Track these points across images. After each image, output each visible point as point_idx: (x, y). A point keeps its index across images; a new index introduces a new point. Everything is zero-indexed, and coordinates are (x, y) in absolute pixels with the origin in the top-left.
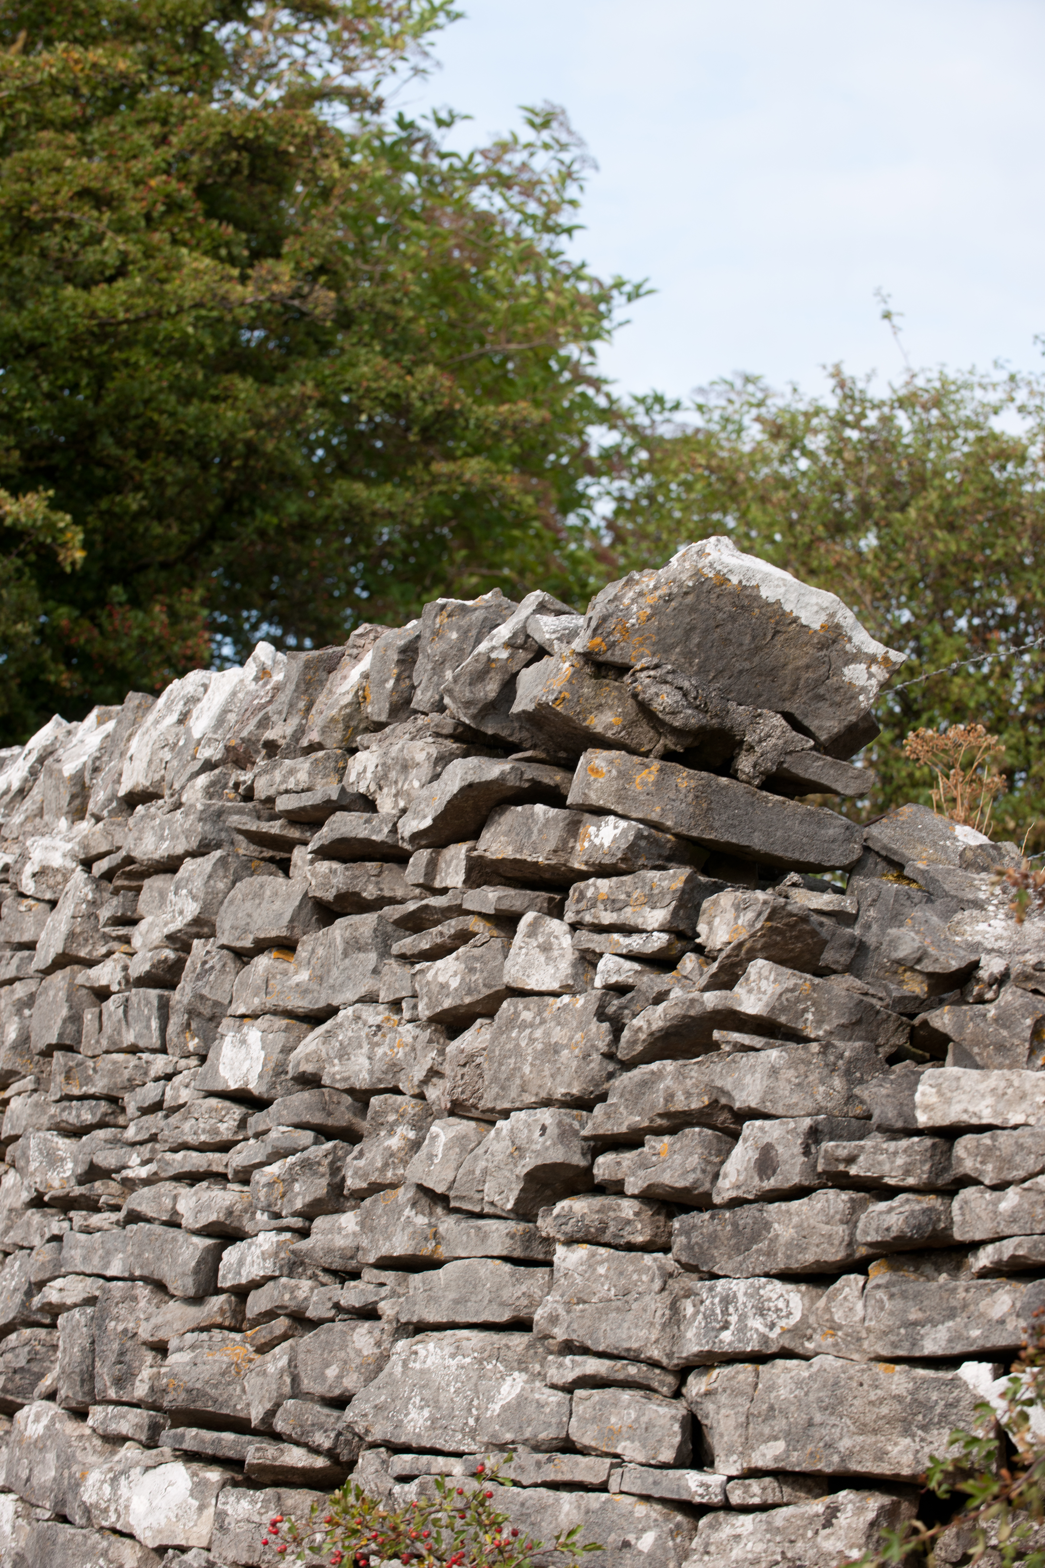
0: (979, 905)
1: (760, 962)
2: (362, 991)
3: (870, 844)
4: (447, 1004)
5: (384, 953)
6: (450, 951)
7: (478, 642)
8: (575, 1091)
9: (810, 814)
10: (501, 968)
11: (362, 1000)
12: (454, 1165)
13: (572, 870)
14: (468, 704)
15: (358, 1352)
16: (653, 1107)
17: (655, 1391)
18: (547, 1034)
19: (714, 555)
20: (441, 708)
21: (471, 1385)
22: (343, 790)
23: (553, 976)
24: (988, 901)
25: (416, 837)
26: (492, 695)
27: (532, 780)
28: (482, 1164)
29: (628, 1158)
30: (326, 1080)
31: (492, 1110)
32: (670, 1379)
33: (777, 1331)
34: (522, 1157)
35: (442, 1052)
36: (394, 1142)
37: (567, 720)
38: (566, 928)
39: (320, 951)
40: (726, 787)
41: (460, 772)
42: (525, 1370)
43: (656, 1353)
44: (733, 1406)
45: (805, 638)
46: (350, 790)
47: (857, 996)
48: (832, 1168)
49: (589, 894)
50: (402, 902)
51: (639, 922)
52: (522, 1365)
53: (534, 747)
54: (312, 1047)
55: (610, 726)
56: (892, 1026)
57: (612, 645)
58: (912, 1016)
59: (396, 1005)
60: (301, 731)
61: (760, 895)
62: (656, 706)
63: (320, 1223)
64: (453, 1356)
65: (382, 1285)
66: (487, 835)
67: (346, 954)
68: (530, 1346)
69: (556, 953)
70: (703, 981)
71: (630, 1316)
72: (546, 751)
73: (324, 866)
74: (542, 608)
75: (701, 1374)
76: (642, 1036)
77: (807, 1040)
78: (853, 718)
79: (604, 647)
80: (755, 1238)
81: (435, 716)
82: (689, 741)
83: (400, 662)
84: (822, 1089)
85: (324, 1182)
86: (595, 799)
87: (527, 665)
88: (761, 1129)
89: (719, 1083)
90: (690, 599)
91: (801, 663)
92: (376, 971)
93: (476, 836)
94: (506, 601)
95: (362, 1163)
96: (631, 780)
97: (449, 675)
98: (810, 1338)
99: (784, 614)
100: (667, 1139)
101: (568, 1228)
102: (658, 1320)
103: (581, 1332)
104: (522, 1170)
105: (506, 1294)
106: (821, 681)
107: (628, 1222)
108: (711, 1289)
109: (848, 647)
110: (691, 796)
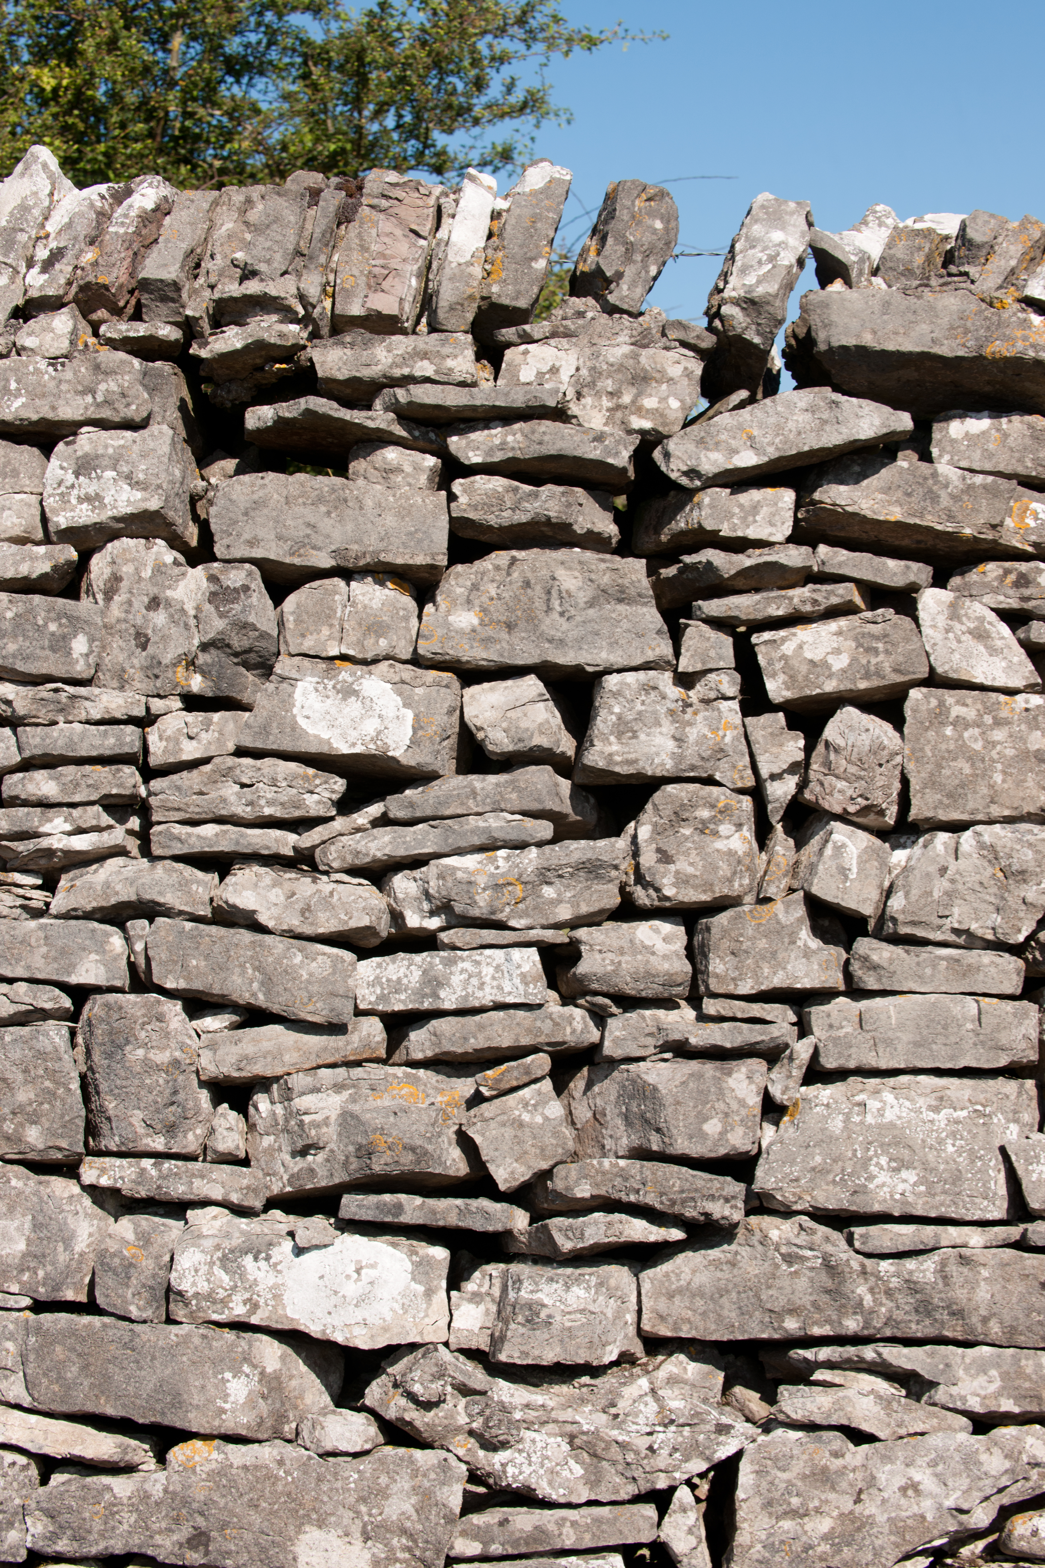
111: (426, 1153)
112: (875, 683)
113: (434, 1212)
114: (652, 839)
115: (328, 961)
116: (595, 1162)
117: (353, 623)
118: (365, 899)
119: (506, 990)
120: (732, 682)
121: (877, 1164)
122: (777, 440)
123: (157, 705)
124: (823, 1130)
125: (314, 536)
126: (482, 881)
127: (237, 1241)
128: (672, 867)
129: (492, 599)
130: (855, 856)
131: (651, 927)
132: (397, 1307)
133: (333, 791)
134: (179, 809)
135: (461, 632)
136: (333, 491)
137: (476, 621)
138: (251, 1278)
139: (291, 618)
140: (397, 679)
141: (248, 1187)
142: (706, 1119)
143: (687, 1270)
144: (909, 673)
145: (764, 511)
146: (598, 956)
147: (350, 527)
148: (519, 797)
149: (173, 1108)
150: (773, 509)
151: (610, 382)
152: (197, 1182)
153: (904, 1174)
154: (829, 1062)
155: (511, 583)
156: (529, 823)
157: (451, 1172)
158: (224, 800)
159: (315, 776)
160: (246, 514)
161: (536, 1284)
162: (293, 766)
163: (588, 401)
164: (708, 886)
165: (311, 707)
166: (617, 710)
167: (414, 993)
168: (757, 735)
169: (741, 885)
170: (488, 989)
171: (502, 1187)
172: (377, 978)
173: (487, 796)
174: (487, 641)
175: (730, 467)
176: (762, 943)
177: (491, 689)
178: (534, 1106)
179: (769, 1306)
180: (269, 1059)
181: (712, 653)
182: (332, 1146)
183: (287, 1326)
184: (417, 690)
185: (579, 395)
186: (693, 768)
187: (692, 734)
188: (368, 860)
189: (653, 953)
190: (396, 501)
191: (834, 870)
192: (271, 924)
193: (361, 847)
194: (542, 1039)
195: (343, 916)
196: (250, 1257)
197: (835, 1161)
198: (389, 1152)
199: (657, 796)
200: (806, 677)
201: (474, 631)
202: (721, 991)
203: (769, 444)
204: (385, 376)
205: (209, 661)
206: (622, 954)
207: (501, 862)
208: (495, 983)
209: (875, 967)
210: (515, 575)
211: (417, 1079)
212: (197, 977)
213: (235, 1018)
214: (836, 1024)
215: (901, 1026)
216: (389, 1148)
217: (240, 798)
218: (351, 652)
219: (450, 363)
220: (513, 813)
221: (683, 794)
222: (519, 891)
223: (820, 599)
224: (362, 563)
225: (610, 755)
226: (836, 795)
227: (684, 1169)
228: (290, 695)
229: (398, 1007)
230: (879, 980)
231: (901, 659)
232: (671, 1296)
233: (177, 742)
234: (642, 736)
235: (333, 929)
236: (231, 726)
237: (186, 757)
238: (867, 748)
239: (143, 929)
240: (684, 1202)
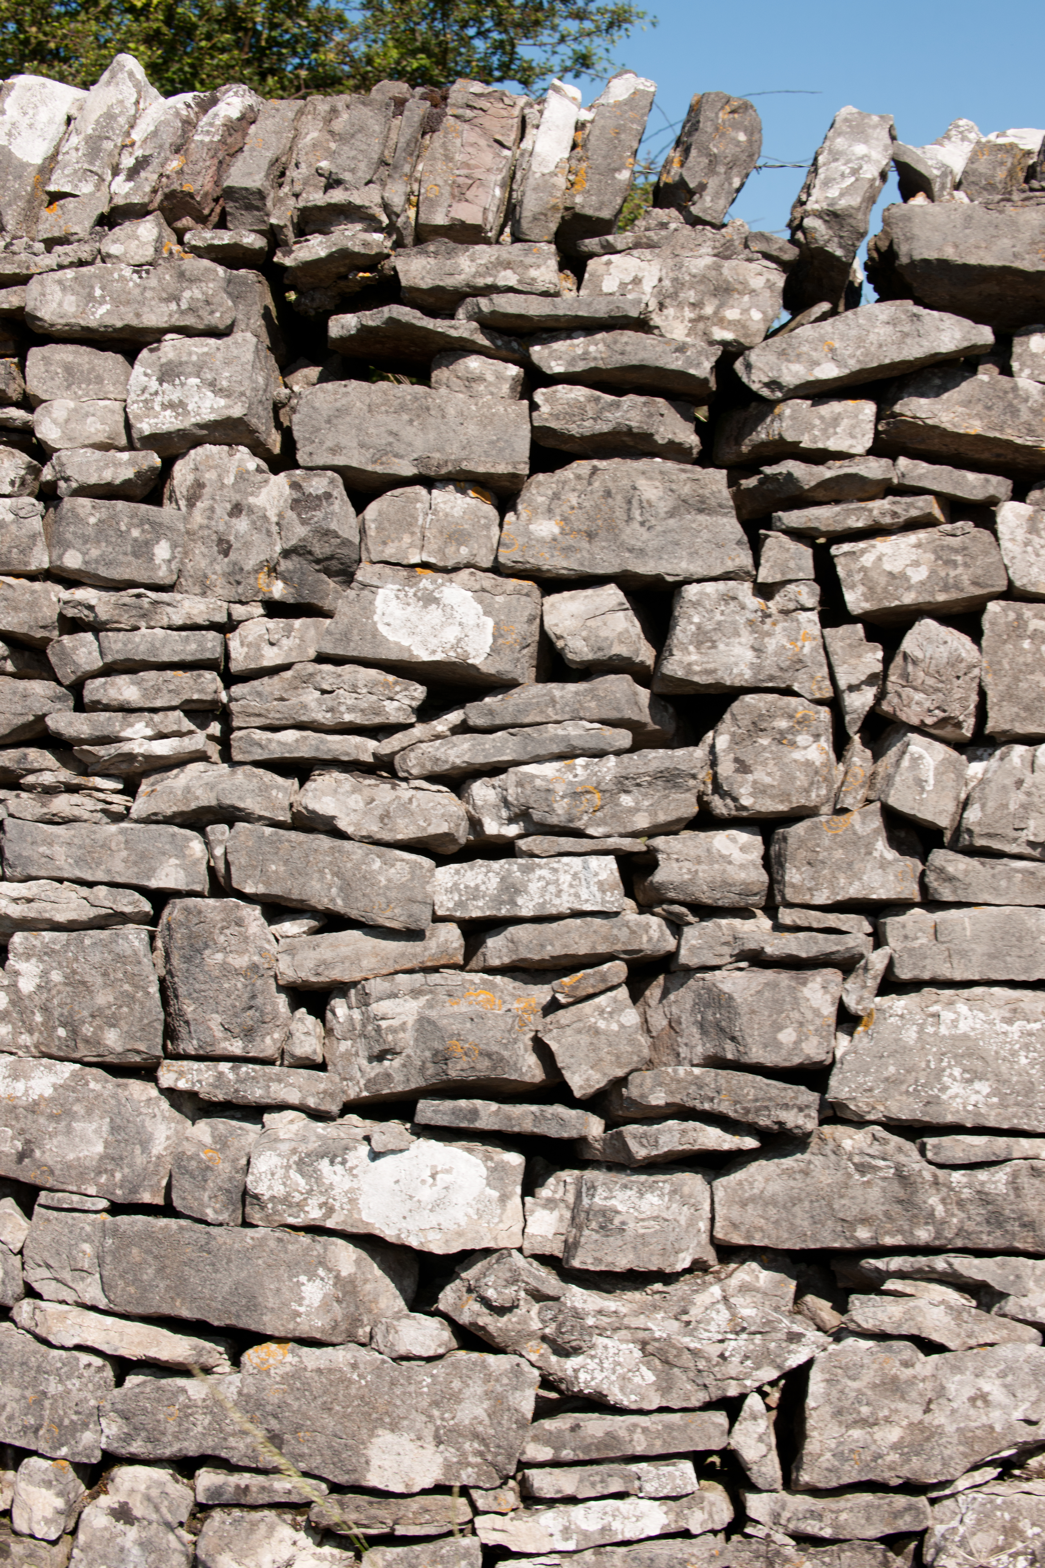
111: (502, 1059)
112: (954, 595)
113: (509, 1118)
114: (730, 749)
115: (407, 867)
116: (670, 1070)
117: (434, 531)
118: (444, 806)
119: (583, 897)
120: (811, 593)
121: (951, 1075)
122: (858, 353)
123: (239, 611)
124: (897, 1040)
125: (396, 444)
126: (560, 789)
127: (313, 1145)
128: (750, 777)
129: (573, 508)
130: (932, 768)
131: (728, 837)
132: (472, 1212)
133: (413, 699)
134: (259, 715)
135: (542, 541)
136: (416, 399)
137: (556, 530)
138: (327, 1182)
139: (373, 526)
140: (477, 587)
141: (325, 1092)
142: (780, 1029)
143: (760, 1178)
144: (987, 586)
145: (845, 423)
146: (675, 865)
147: (432, 435)
148: (598, 706)
149: (251, 1012)
150: (854, 421)
151: (692, 293)
152: (274, 1086)
153: (977, 1085)
154: (904, 973)
155: (592, 492)
156: (608, 731)
157: (527, 1079)
158: (304, 706)
159: (396, 683)
160: (329, 421)
161: (610, 1190)
162: (373, 672)
163: (670, 311)
164: (785, 796)
165: (391, 614)
166: (696, 619)
167: (491, 900)
168: (836, 647)
169: (818, 796)
170: (565, 897)
171: (577, 1094)
172: (456, 884)
173: (567, 705)
174: (567, 550)
175: (811, 378)
176: (839, 854)
177: (571, 598)
178: (610, 1013)
179: (841, 1215)
180: (347, 964)
181: (792, 564)
182: (409, 1051)
183: (362, 1230)
184: (497, 598)
185: (661, 306)
186: (771, 678)
187: (771, 644)
188: (447, 767)
189: (730, 863)
190: (479, 409)
191: (911, 782)
192: (350, 830)
193: (440, 754)
194: (619, 947)
195: (421, 823)
196: (326, 1162)
197: (908, 1071)
198: (465, 1058)
199: (736, 706)
200: (885, 590)
201: (554, 540)
202: (797, 901)
203: (850, 356)
204: (468, 285)
205: (291, 567)
206: (699, 863)
207: (579, 771)
208: (572, 891)
209: (951, 879)
210: (596, 484)
211: (494, 985)
212: (276, 882)
213: (313, 923)
214: (911, 935)
215: (976, 938)
216: (466, 1054)
217: (321, 704)
218: (432, 560)
219: (533, 273)
220: (592, 722)
221: (761, 704)
222: (597, 799)
223: (899, 511)
224: (443, 471)
225: (689, 664)
226: (914, 707)
227: (759, 1078)
228: (371, 603)
229: (476, 914)
230: (954, 892)
231: (980, 572)
232: (744, 1204)
233: (259, 648)
234: (721, 646)
235: (412, 836)
236: (312, 632)
237: (266, 663)
238: (945, 660)
239: (223, 833)
240: (758, 1110)
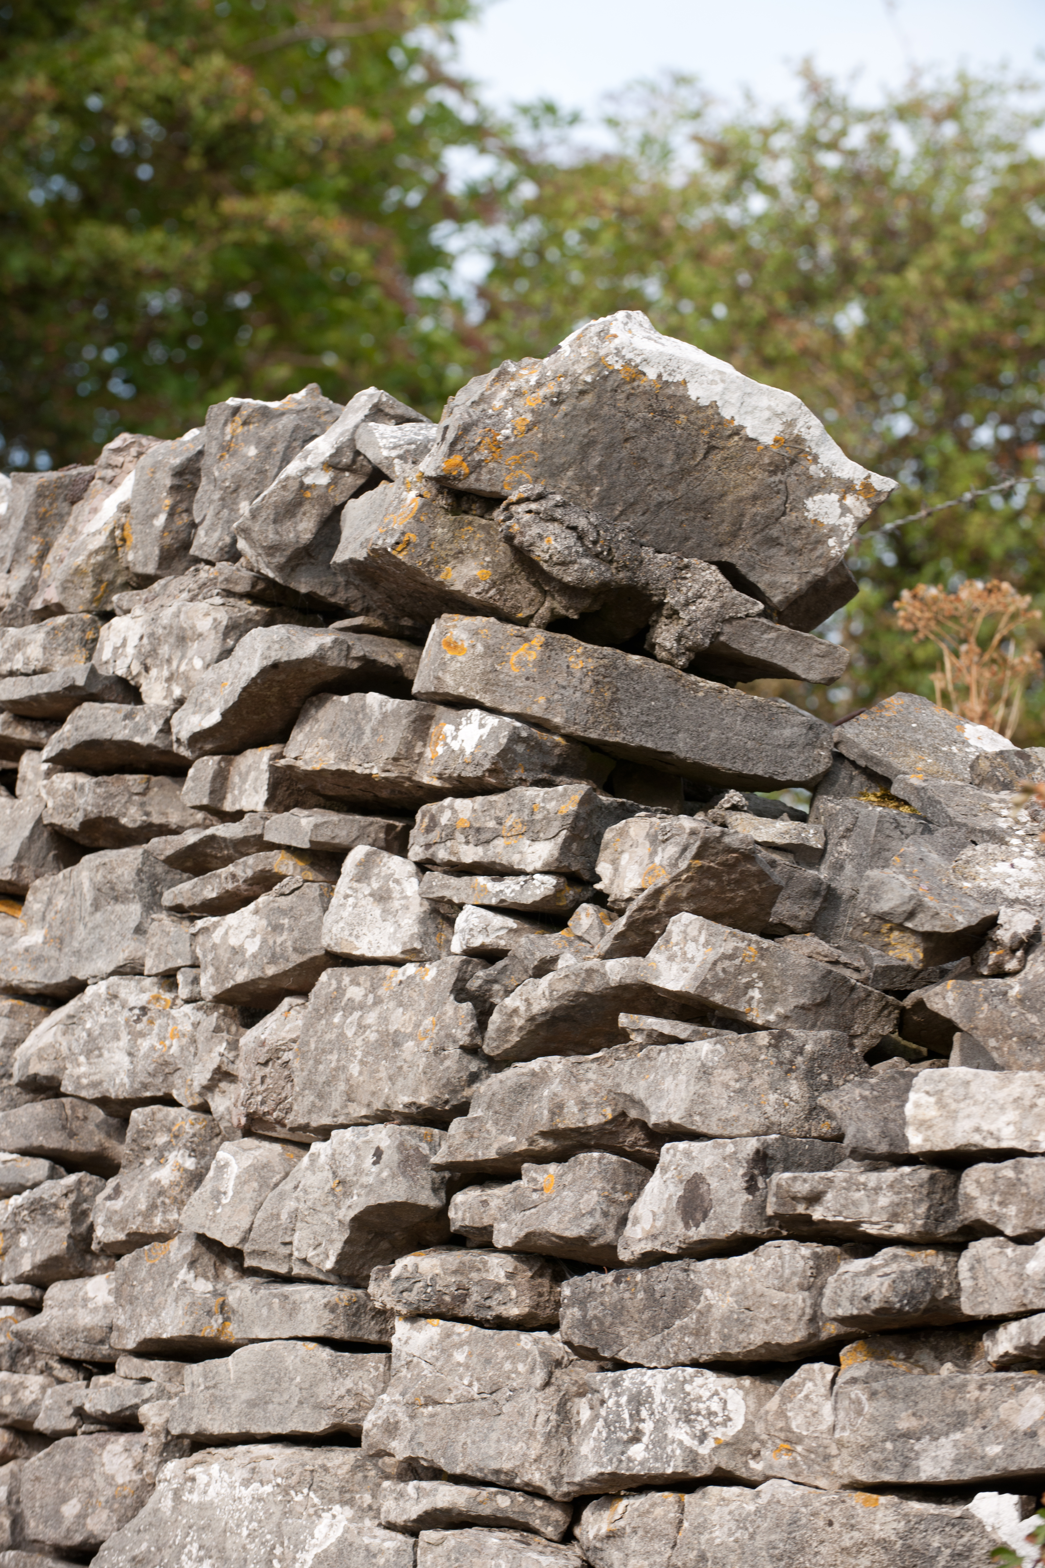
0: (997, 837)
1: (685, 917)
2: (120, 958)
3: (843, 750)
4: (242, 976)
5: (152, 904)
6: (246, 902)
7: (286, 460)
8: (423, 1100)
9: (758, 707)
10: (318, 926)
11: (119, 972)
12: (250, 1206)
13: (420, 786)
14: (271, 550)
15: (110, 1479)
16: (533, 1123)
17: (535, 1532)
18: (384, 1019)
19: (623, 338)
20: (233, 555)
21: (272, 1526)
22: (93, 672)
23: (393, 937)
24: (1011, 831)
25: (197, 739)
26: (307, 537)
27: (363, 658)
28: (290, 1205)
29: (498, 1195)
30: (67, 1086)
31: (305, 1128)
32: (558, 1515)
33: (710, 1444)
34: (347, 1194)
35: (233, 1045)
36: (166, 1175)
37: (412, 573)
38: (411, 868)
39: (60, 902)
40: (639, 669)
41: (260, 647)
42: (350, 1502)
43: (537, 1477)
44: (648, 1554)
45: (752, 457)
46: (103, 671)
47: (823, 966)
48: (787, 1210)
49: (444, 819)
50: (178, 831)
51: (515, 860)
52: (345, 1496)
53: (366, 611)
54: (48, 1039)
55: (475, 582)
56: (872, 1008)
57: (477, 467)
58: (902, 994)
59: (168, 978)
60: (32, 587)
61: (686, 822)
62: (540, 553)
63: (57, 1292)
64: (246, 1483)
65: (146, 1380)
66: (298, 736)
67: (96, 906)
68: (357, 1467)
69: (396, 904)
70: (605, 944)
71: (500, 1423)
72: (384, 617)
73: (66, 780)
74: (377, 413)
75: (601, 1508)
76: (519, 1022)
77: (751, 1028)
78: (820, 571)
79: (465, 469)
80: (678, 1310)
81: (225, 567)
82: (587, 602)
83: (174, 489)
84: (773, 1097)
85: (63, 1232)
86: (453, 686)
87: (356, 495)
88: (687, 1154)
89: (627, 1089)
90: (588, 401)
91: (746, 492)
92: (139, 930)
93: (283, 737)
94: (326, 402)
95: (117, 1204)
96: (503, 659)
97: (244, 508)
98: (756, 1455)
99: (721, 422)
100: (553, 1168)
101: (411, 1297)
102: (540, 1429)
103: (430, 1447)
104: (347, 1213)
105: (323, 1392)
106: (774, 519)
107: (498, 1287)
108: (616, 1384)
109: (813, 469)
110: (589, 681)
